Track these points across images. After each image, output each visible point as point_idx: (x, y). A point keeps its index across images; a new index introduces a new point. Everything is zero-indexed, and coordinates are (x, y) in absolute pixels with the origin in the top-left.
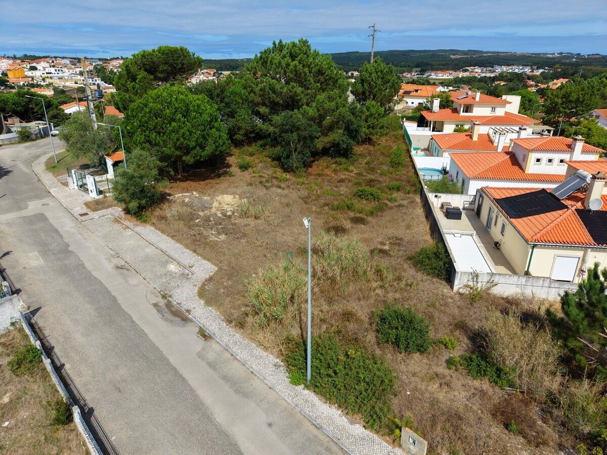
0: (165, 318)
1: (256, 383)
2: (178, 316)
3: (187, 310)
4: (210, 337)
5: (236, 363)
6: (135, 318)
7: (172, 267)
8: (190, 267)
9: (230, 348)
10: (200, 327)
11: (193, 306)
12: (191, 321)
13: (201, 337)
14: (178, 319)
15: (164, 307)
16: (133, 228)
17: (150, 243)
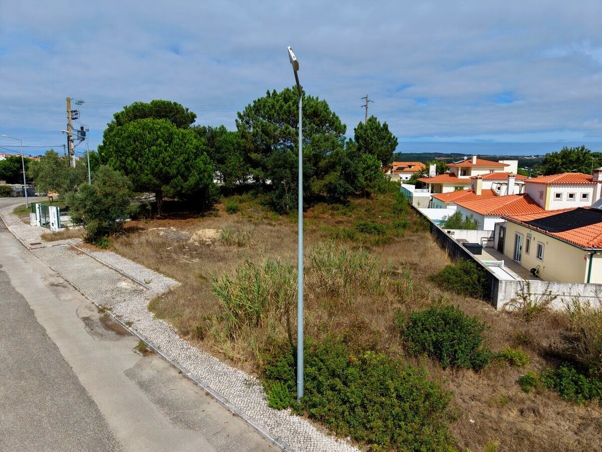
0: (93, 331)
1: (212, 408)
2: (113, 330)
3: (128, 323)
4: (153, 352)
5: (184, 382)
6: (49, 331)
7: (124, 284)
8: (147, 283)
9: (178, 363)
10: (141, 341)
11: (137, 318)
12: (129, 334)
13: (139, 352)
14: (112, 333)
15: (98, 321)
16: (89, 253)
17: (104, 265)
